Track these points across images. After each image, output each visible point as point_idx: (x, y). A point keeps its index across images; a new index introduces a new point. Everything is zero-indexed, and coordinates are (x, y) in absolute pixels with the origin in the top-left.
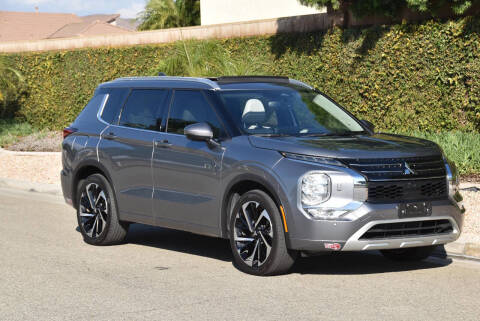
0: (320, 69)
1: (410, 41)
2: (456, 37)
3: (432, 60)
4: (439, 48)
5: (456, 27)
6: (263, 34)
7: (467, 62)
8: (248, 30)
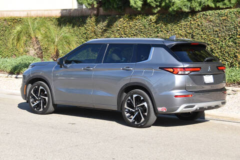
0: (85, 33)
1: (131, 23)
2: (153, 22)
3: (142, 32)
4: (145, 26)
5: (153, 18)
6: (54, 16)
7: (158, 33)
8: (46, 14)
